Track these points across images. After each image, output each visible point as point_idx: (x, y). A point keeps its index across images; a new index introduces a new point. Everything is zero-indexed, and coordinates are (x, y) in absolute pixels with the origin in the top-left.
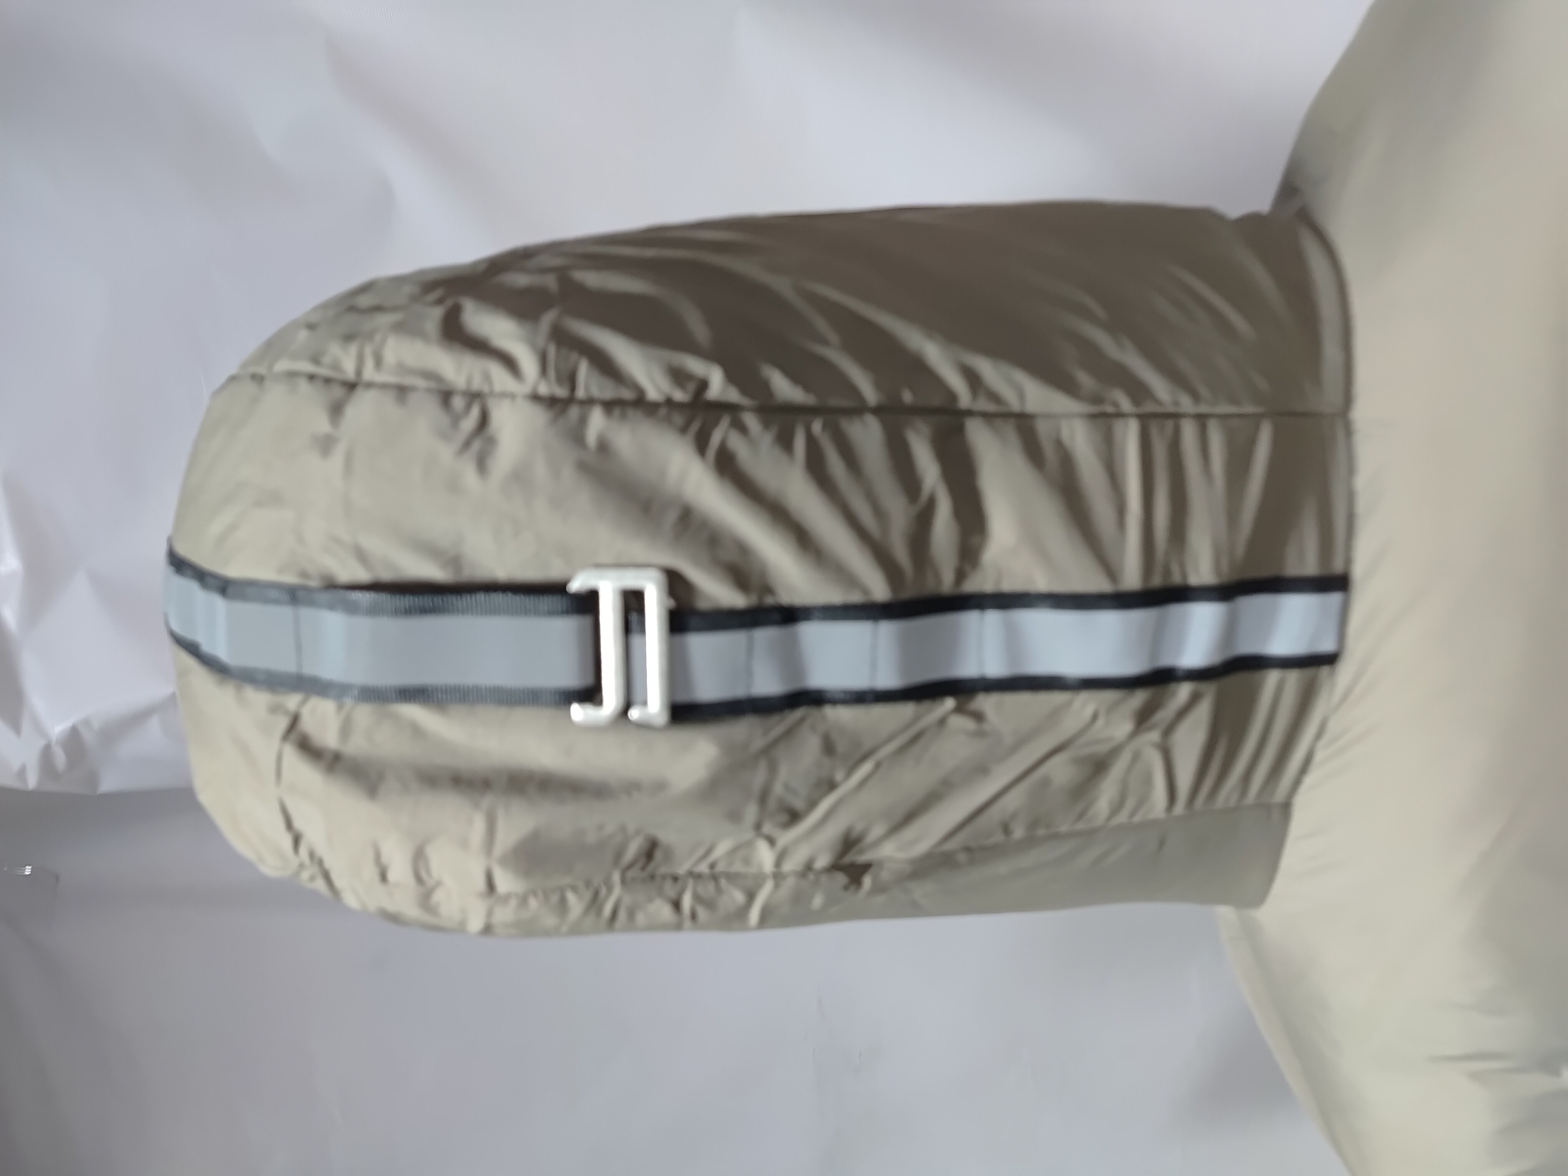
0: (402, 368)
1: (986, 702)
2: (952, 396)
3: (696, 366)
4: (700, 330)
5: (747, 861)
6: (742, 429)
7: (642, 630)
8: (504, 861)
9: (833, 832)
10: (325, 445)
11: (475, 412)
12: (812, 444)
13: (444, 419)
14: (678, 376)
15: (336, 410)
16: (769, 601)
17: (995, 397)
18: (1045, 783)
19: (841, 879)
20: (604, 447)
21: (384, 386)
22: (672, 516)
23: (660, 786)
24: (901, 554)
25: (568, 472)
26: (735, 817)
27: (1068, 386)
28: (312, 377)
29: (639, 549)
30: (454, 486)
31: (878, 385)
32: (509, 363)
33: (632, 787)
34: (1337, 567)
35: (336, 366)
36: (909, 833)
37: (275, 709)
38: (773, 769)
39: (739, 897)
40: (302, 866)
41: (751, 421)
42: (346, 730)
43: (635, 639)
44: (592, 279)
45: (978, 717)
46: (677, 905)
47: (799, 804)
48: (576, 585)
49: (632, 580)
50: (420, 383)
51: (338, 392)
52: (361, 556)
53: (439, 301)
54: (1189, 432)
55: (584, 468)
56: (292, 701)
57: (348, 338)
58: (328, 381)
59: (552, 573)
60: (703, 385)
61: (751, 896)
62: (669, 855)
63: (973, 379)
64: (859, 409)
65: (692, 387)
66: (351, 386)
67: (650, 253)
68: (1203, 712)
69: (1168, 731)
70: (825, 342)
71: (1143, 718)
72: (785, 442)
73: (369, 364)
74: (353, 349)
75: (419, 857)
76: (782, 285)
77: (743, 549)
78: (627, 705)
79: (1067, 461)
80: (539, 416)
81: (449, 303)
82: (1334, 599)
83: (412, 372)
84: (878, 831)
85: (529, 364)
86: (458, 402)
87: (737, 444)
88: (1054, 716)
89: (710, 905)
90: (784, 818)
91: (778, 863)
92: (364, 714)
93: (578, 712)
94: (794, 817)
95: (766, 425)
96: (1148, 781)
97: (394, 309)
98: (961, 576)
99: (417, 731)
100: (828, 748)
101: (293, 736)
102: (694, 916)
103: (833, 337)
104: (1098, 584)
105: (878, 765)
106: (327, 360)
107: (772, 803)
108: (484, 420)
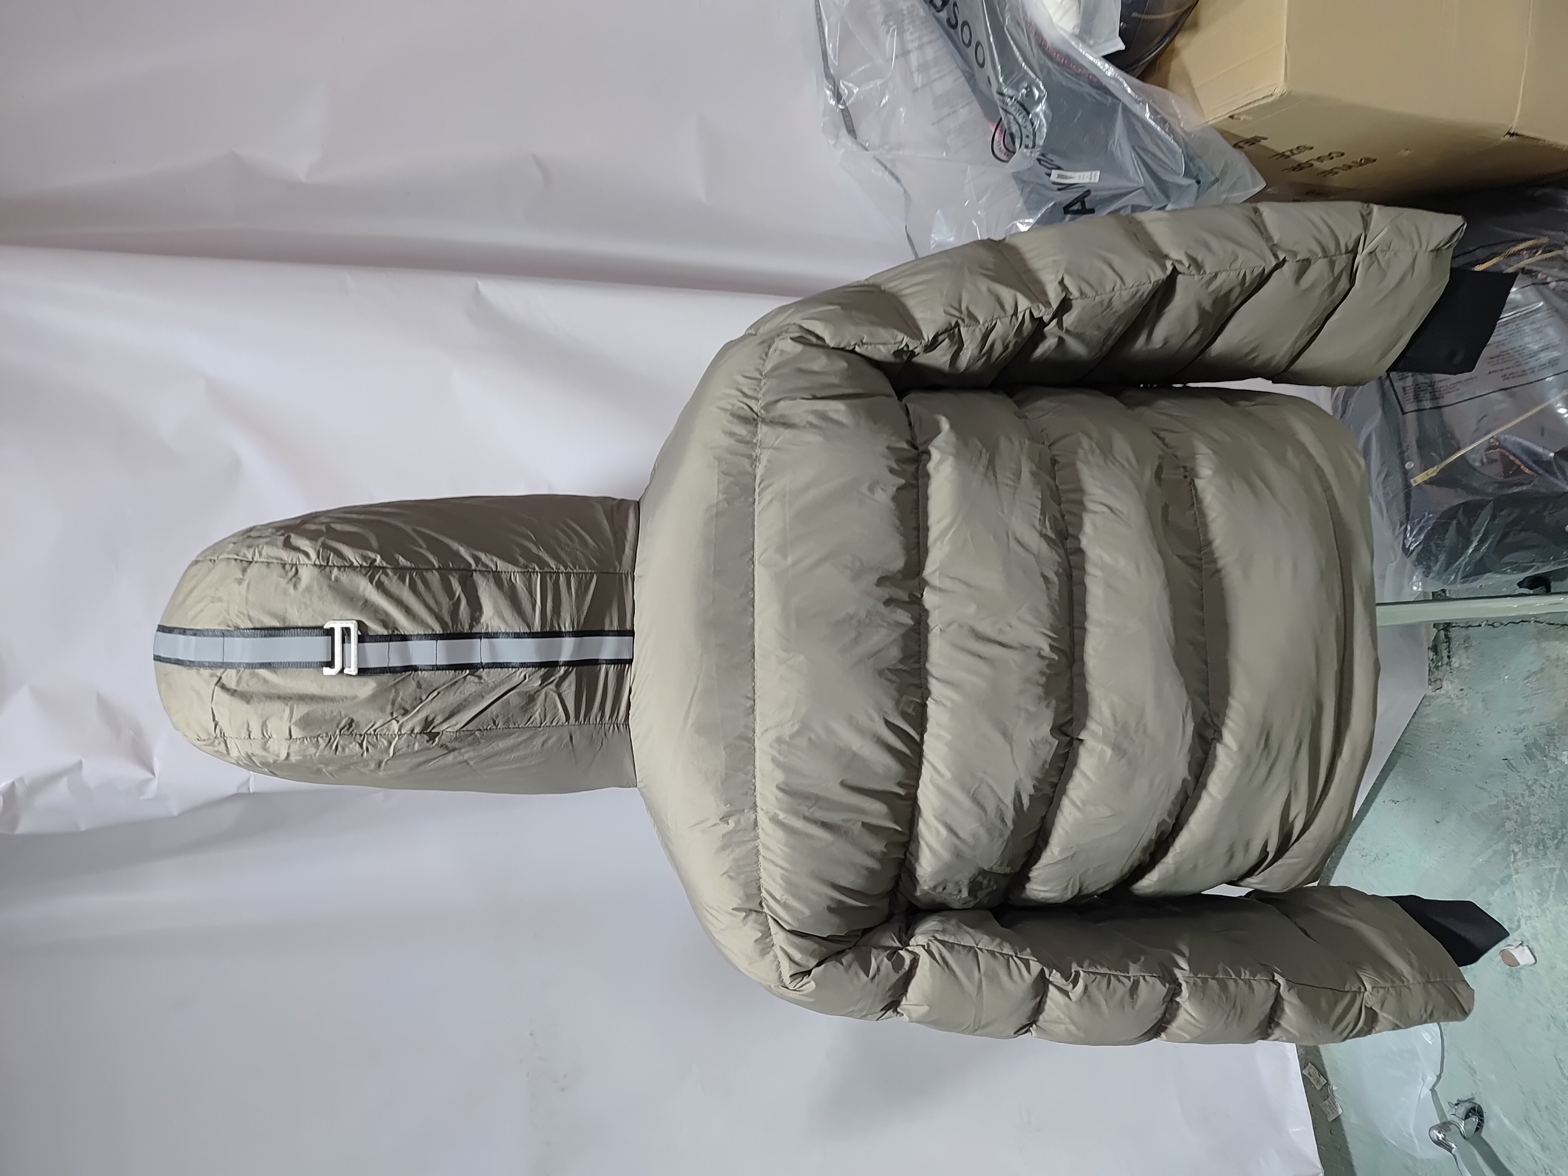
0: (268, 556)
1: (483, 673)
2: (470, 565)
3: (372, 555)
4: (375, 544)
5: (388, 730)
6: (387, 575)
7: (350, 642)
8: (295, 724)
9: (422, 716)
10: (240, 582)
11: (294, 569)
12: (412, 579)
13: (283, 572)
14: (365, 558)
15: (244, 571)
16: (396, 632)
17: (487, 566)
18: (508, 702)
19: (426, 737)
20: (337, 580)
21: (263, 562)
22: (361, 603)
23: (354, 698)
24: (448, 619)
25: (325, 588)
26: (382, 710)
27: (515, 563)
28: (236, 560)
29: (348, 614)
30: (285, 592)
31: (439, 561)
32: (307, 555)
33: (343, 699)
34: (628, 627)
35: (245, 556)
36: (453, 721)
37: (212, 675)
38: (397, 692)
39: (386, 743)
40: (216, 737)
41: (390, 572)
42: (239, 682)
43: (346, 645)
44: (338, 527)
45: (480, 677)
46: (361, 745)
47: (408, 707)
48: (327, 626)
49: (346, 624)
50: (275, 561)
51: (245, 564)
52: (250, 618)
53: (282, 535)
54: (562, 578)
55: (330, 586)
56: (219, 672)
57: (249, 547)
58: (241, 561)
59: (319, 624)
60: (375, 560)
61: (390, 743)
62: (358, 726)
63: (477, 560)
64: (432, 568)
65: (369, 562)
66: (251, 562)
67: (362, 517)
68: (572, 677)
69: (558, 685)
70: (421, 547)
71: (545, 678)
72: (403, 580)
73: (257, 555)
74: (251, 551)
75: (264, 725)
76: (408, 528)
77: (387, 614)
78: (343, 669)
79: (513, 587)
80: (316, 571)
81: (286, 535)
82: (628, 639)
83: (272, 558)
84: (439, 719)
85: (313, 555)
86: (288, 567)
87: (384, 578)
88: (510, 677)
89: (374, 746)
90: (403, 712)
91: (400, 730)
92: (246, 674)
93: (327, 671)
94: (406, 712)
95: (395, 574)
96: (555, 706)
97: (266, 537)
98: (471, 626)
99: (265, 681)
100: (419, 686)
101: (219, 684)
102: (367, 749)
103: (424, 546)
104: (524, 629)
105: (439, 693)
106: (241, 554)
107: (397, 705)
108: (297, 571)
